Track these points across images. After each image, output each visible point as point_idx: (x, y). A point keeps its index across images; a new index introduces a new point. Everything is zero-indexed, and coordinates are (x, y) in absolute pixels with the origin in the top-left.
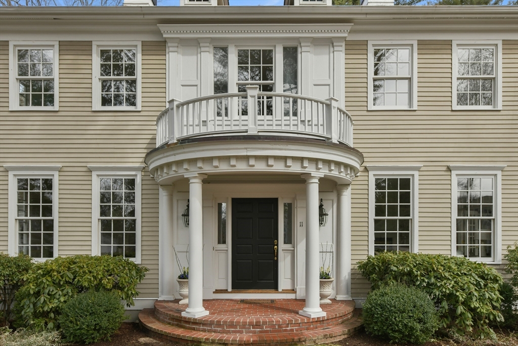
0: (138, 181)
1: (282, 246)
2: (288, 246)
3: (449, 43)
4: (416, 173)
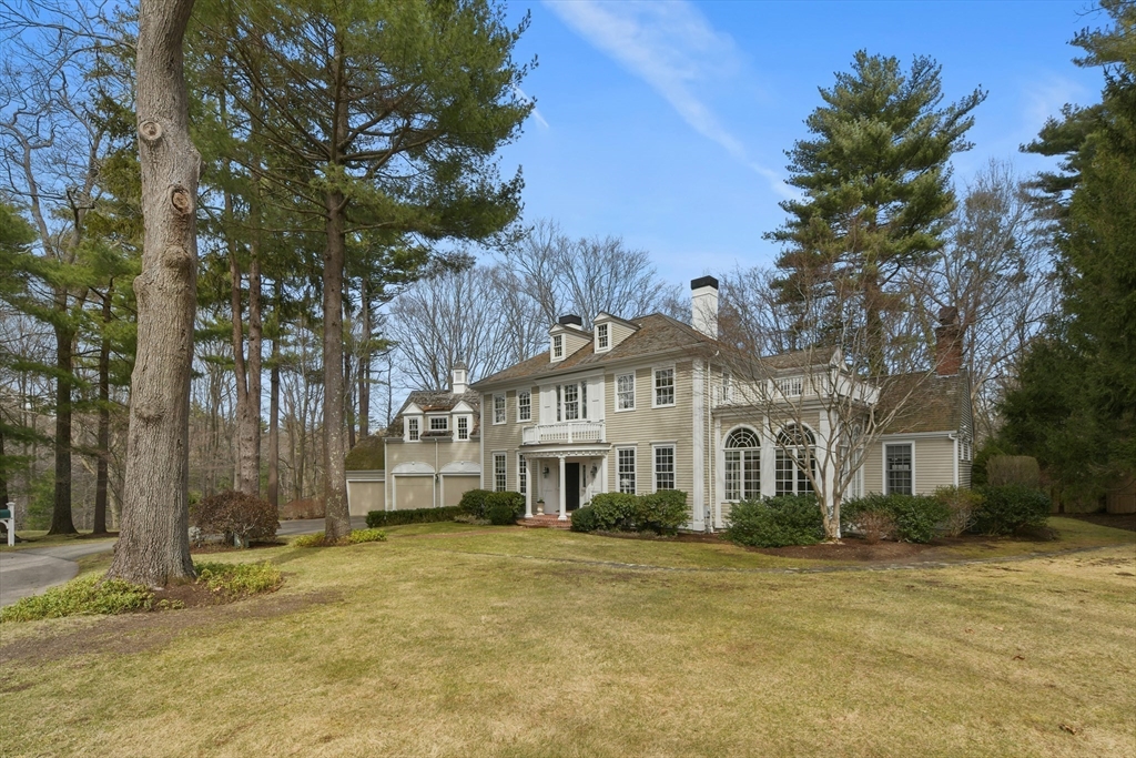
1: (582, 489)
4: (636, 447)
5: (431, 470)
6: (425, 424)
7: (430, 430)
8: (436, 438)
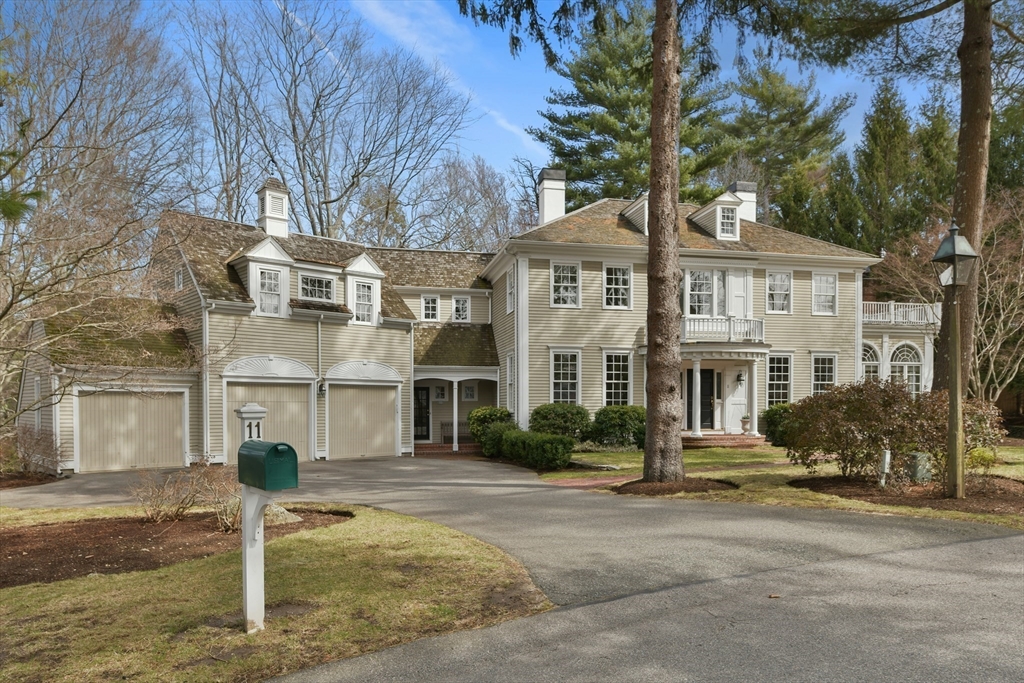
0: (631, 357)
1: (717, 401)
2: (719, 401)
3: (810, 273)
4: (792, 355)
5: (305, 372)
6: (294, 286)
7: (301, 297)
8: (323, 314)
